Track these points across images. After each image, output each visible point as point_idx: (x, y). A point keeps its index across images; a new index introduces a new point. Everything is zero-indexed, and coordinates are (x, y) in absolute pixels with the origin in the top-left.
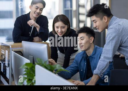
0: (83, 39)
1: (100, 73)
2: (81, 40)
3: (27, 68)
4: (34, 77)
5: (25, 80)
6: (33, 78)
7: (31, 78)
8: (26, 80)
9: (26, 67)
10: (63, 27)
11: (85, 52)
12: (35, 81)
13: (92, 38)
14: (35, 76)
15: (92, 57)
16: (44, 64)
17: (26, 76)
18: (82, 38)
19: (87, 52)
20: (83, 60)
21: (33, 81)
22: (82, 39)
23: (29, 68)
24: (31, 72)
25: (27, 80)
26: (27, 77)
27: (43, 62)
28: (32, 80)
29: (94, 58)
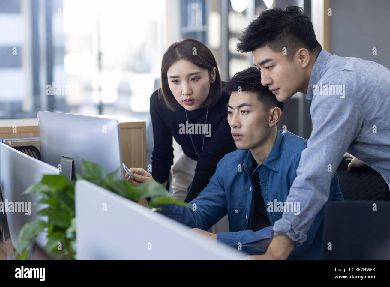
0: (248, 112)
1: (290, 227)
2: (241, 116)
3: (48, 194)
4: (73, 221)
5: (43, 231)
6: (69, 225)
7: (61, 224)
8: (46, 229)
9: (45, 188)
10: (193, 77)
11: (247, 152)
12: (74, 233)
13: (275, 113)
14: (74, 216)
15: (269, 170)
16: (108, 181)
17: (46, 219)
18: (244, 108)
19: (254, 153)
20: (242, 179)
21: (69, 235)
22: (243, 112)
23: (53, 190)
24: (63, 206)
25: (48, 232)
26: (50, 220)
27: (104, 175)
28: (63, 230)
29: (274, 172)
